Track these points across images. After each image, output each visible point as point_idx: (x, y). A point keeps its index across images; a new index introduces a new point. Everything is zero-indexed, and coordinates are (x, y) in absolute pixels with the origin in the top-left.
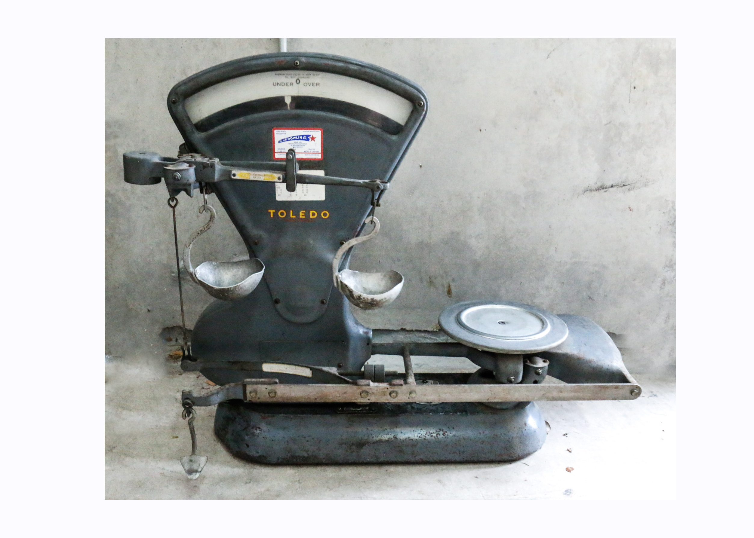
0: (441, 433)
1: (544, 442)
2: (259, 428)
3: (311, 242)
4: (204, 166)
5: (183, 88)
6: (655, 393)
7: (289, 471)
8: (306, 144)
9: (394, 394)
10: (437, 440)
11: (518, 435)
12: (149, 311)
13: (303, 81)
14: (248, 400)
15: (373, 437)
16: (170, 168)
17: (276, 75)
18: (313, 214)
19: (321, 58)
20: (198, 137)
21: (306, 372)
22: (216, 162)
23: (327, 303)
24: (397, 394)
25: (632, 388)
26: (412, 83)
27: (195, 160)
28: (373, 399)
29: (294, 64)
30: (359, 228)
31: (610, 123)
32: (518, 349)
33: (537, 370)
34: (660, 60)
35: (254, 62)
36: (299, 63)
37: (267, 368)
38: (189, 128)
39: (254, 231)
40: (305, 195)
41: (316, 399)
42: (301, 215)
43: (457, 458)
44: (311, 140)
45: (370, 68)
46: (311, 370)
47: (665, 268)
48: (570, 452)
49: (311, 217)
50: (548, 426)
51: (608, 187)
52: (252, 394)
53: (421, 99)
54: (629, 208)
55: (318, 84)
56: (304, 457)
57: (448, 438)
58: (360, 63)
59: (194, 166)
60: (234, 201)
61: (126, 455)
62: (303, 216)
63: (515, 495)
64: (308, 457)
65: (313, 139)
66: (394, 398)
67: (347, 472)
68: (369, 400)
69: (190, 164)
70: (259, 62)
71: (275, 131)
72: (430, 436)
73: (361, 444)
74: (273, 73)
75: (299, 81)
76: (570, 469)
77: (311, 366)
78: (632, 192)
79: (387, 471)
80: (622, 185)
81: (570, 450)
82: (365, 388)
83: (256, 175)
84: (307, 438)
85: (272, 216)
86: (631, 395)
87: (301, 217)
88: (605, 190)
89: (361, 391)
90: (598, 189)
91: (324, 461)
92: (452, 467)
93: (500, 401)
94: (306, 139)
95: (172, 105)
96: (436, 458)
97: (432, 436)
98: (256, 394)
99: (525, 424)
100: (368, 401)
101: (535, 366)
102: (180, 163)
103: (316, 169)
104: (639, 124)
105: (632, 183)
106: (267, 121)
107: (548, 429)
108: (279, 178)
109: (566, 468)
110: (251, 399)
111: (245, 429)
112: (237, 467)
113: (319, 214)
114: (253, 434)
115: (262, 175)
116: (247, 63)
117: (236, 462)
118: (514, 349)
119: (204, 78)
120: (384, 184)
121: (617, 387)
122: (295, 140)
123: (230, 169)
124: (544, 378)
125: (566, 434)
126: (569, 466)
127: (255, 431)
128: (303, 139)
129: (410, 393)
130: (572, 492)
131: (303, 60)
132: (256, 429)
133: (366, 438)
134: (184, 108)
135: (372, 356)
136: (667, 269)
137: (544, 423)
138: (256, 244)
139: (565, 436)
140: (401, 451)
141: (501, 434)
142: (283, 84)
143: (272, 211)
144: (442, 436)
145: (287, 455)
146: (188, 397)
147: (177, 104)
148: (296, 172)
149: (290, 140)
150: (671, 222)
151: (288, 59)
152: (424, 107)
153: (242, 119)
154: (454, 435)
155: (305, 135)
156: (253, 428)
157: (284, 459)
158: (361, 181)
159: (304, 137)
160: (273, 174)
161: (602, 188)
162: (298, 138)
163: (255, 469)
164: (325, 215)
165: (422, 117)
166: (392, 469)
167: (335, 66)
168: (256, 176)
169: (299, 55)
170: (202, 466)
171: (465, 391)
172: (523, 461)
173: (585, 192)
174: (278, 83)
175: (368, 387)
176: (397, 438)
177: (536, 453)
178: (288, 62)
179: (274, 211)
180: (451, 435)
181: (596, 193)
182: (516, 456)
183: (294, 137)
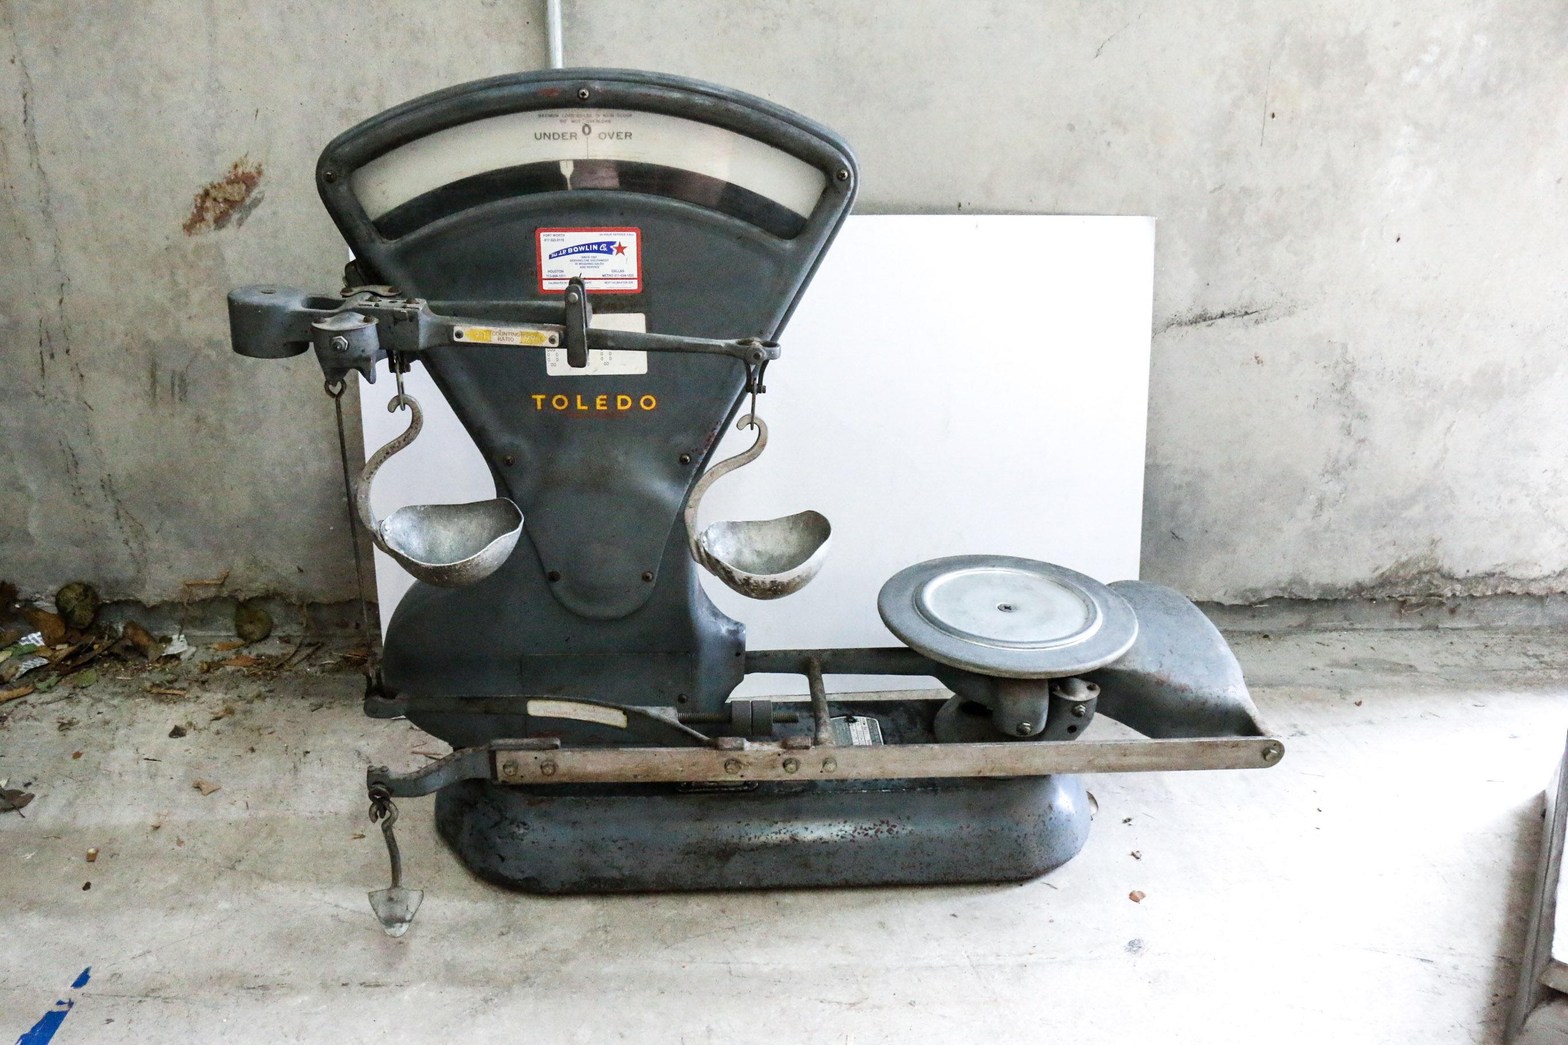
0: (885, 828)
1: (1086, 838)
2: (525, 824)
3: (621, 459)
4: (397, 318)
5: (347, 148)
6: (1301, 728)
7: (584, 908)
8: (607, 260)
9: (791, 766)
10: (877, 842)
11: (1035, 830)
12: (301, 571)
13: (596, 129)
14: (500, 780)
15: (750, 839)
16: (326, 325)
17: (542, 118)
18: (624, 403)
19: (636, 82)
20: (383, 248)
21: (616, 718)
22: (421, 309)
23: (655, 580)
24: (798, 763)
25: (1267, 745)
26: (824, 132)
27: (377, 305)
28: (750, 775)
29: (578, 96)
30: (719, 427)
31: (1221, 187)
32: (1039, 670)
33: (1077, 708)
34: (1326, 58)
35: (494, 93)
36: (587, 94)
37: (537, 708)
38: (363, 231)
39: (503, 439)
40: (606, 364)
41: (636, 776)
42: (600, 403)
43: (917, 877)
44: (617, 253)
45: (736, 102)
46: (624, 713)
47: (1324, 475)
48: (1138, 858)
49: (620, 407)
50: (1093, 802)
51: (1214, 317)
52: (507, 770)
53: (845, 166)
54: (1256, 358)
55: (628, 135)
56: (614, 879)
57: (898, 838)
58: (715, 92)
59: (376, 321)
60: (462, 378)
61: (262, 876)
62: (602, 405)
63: (1031, 954)
64: (621, 880)
65: (621, 249)
66: (792, 773)
67: (699, 907)
68: (742, 776)
69: (368, 314)
70: (505, 91)
71: (542, 234)
72: (862, 835)
73: (726, 852)
74: (534, 114)
75: (590, 128)
76: (1138, 895)
77: (623, 706)
78: (1262, 326)
79: (777, 903)
80: (1243, 313)
81: (1138, 855)
82: (735, 755)
83: (504, 333)
84: (620, 844)
85: (539, 407)
86: (1262, 759)
87: (598, 407)
88: (1210, 322)
89: (725, 759)
90: (1194, 322)
91: (653, 886)
92: (906, 894)
93: (1003, 774)
94: (605, 249)
95: (329, 188)
96: (873, 876)
97: (867, 834)
98: (516, 769)
99: (1050, 807)
100: (739, 779)
101: (1072, 698)
102: (347, 315)
103: (629, 312)
104: (1280, 190)
105: (1263, 308)
106: (523, 214)
107: (1093, 809)
108: (552, 340)
109: (1129, 892)
110: (505, 779)
111: (497, 824)
112: (483, 899)
113: (636, 401)
114: (512, 835)
115: (516, 334)
116: (482, 95)
117: (478, 889)
118: (1032, 670)
119: (391, 125)
120: (767, 348)
121: (1235, 745)
122: (582, 252)
123: (451, 323)
124: (1089, 719)
125: (1129, 820)
126: (1136, 888)
127: (516, 829)
128: (598, 251)
129: (825, 763)
130: (1142, 945)
131: (597, 86)
132: (518, 826)
133: (736, 840)
134: (351, 189)
135: (746, 676)
136: (1327, 477)
137: (1086, 797)
138: (508, 463)
139: (1127, 824)
140: (806, 865)
141: (1003, 829)
142: (556, 136)
143: (539, 398)
144: (886, 834)
145: (581, 877)
146: (380, 780)
147: (337, 182)
148: (586, 326)
149: (573, 253)
150: (1339, 385)
151: (566, 85)
152: (850, 181)
153: (472, 212)
154: (910, 832)
155: (604, 243)
156: (512, 823)
157: (575, 883)
158: (722, 343)
159: (603, 245)
160: (539, 331)
161: (1203, 318)
162: (589, 248)
163: (518, 902)
164: (648, 403)
165: (846, 201)
166: (788, 899)
167: (662, 99)
168: (505, 337)
169: (588, 76)
170: (412, 909)
171: (934, 758)
172: (1045, 879)
173: (1168, 327)
174: (545, 134)
175: (740, 753)
176: (797, 840)
177: (1069, 863)
178: (564, 91)
179: (543, 397)
180: (904, 832)
181: (1191, 329)
182: (1033, 870)
183: (580, 246)
